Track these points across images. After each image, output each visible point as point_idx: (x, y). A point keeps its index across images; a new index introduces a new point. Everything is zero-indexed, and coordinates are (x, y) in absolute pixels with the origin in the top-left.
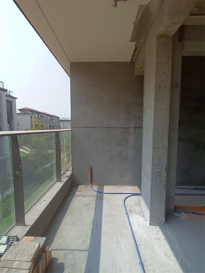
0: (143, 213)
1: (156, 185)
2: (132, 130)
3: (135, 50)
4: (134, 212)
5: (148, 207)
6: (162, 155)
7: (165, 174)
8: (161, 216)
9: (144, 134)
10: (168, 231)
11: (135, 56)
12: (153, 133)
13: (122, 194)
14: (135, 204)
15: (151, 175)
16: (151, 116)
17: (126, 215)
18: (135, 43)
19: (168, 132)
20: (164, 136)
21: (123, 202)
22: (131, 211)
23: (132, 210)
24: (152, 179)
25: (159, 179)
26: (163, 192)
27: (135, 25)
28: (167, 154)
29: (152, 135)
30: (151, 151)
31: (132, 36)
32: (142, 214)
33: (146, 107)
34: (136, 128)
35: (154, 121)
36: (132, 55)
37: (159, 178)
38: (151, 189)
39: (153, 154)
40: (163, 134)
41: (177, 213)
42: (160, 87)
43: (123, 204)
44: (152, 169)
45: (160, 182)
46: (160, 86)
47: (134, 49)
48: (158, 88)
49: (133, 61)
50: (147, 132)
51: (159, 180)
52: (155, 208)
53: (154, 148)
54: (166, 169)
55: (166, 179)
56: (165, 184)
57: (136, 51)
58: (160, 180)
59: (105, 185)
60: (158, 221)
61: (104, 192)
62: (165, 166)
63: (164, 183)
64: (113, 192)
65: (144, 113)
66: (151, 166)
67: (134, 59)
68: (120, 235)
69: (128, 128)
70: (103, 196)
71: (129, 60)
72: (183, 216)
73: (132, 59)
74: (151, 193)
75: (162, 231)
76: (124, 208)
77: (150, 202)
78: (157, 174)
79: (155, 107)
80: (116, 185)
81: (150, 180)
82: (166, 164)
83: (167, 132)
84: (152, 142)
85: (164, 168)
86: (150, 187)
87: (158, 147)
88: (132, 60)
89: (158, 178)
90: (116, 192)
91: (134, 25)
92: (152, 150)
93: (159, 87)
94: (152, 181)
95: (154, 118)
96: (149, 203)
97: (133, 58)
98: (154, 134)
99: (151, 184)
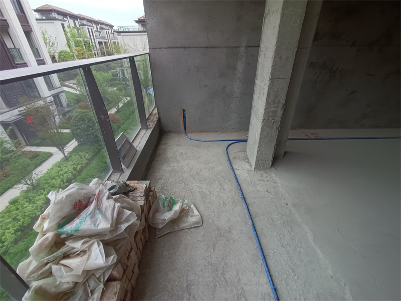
4: (238, 159)
5: (254, 151)
6: (281, 89)
7: (280, 113)
8: (268, 161)
9: (260, 58)
10: (273, 173)
12: (273, 56)
13: (224, 141)
14: (240, 151)
15: (263, 115)
19: (295, 54)
21: (225, 149)
22: (234, 158)
28: (288, 88)
29: (272, 60)
33: (269, 11)
34: (248, 47)
35: (278, 37)
37: (272, 118)
38: (261, 131)
39: (270, 87)
40: (288, 58)
43: (225, 152)
44: (265, 108)
45: (273, 123)
51: (272, 121)
52: (263, 153)
55: (280, 120)
59: (203, 131)
60: (264, 165)
62: (282, 103)
63: (277, 125)
64: (213, 140)
69: (237, 47)
70: (201, 144)
74: (260, 136)
75: (267, 174)
76: (226, 155)
77: (258, 146)
78: (271, 114)
79: (283, 11)
80: (216, 132)
81: (261, 121)
84: (271, 70)
85: (281, 106)
90: (217, 140)
92: (268, 82)
95: (279, 32)
98: (275, 59)
99: (262, 126)
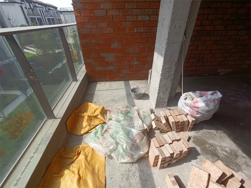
1: (164, 79)
6: (175, 51)
7: (174, 69)
8: (165, 102)
9: (158, 27)
12: (169, 25)
15: (161, 71)
20: (180, 29)
25: (168, 73)
26: (170, 84)
28: (180, 50)
29: (168, 29)
38: (160, 82)
39: (167, 50)
44: (163, 65)
45: (169, 76)
50: (162, 24)
53: (168, 44)
54: (175, 65)
55: (174, 74)
56: (172, 78)
62: (175, 62)
74: (159, 86)
77: (158, 92)
78: (167, 70)
83: (184, 23)
87: (173, 42)
92: (165, 46)
94: (161, 76)
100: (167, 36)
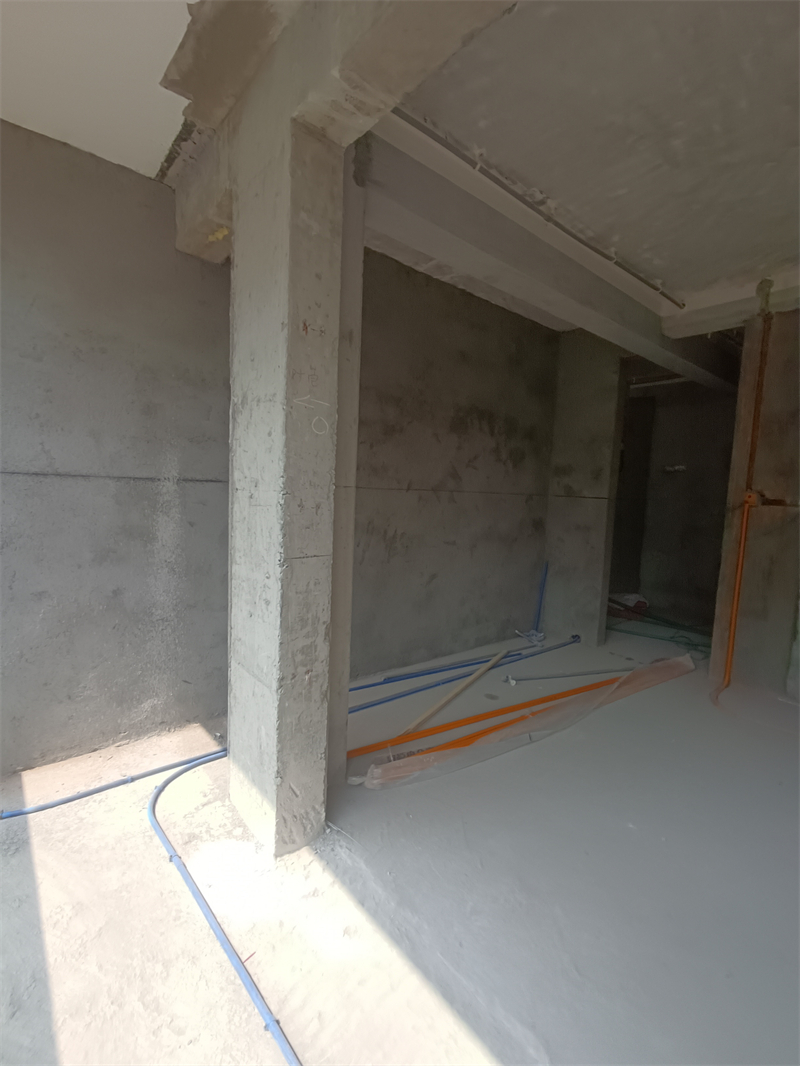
0: (241, 824)
1: (295, 699)
2: (168, 488)
3: (181, 132)
4: (205, 836)
5: (263, 791)
6: (315, 584)
7: (323, 650)
8: (314, 808)
9: (236, 506)
10: (338, 849)
11: (178, 162)
12: (282, 502)
13: (133, 780)
14: (205, 800)
15: (278, 665)
16: (270, 434)
17: (172, 868)
18: (185, 102)
19: (332, 497)
20: (319, 512)
21: (146, 813)
22: (192, 838)
23: (197, 831)
24: (281, 680)
25: (307, 672)
26: (319, 715)
27: (193, 22)
28: (330, 579)
29: (280, 512)
30: (277, 571)
31: (175, 61)
32: (238, 831)
33: (245, 397)
34: (187, 480)
35: (288, 457)
36: (167, 152)
37: (305, 669)
38: (280, 718)
39: (286, 583)
40: (318, 507)
41: (355, 775)
42: (305, 328)
43: (147, 823)
44: (281, 643)
45: (310, 683)
46: (305, 324)
47: (179, 128)
48: (300, 329)
49: (166, 181)
50: (251, 497)
51: (307, 677)
52: (294, 788)
53: (289, 561)
54: (327, 634)
55: (327, 669)
56: (325, 687)
57: (185, 140)
58: (310, 679)
59: (31, 768)
60: (305, 829)
61: (29, 806)
62: (324, 623)
63: (321, 686)
64: (83, 789)
65: (234, 419)
66: (277, 632)
67: (171, 172)
68: (159, 968)
69: (152, 480)
70: (25, 828)
71: (152, 172)
72: (374, 777)
73: (161, 170)
74: (279, 734)
75: (321, 857)
76: (157, 840)
77: (276, 768)
78: (299, 658)
79: (288, 399)
80: (95, 750)
81: (275, 685)
82: (326, 617)
83: (328, 497)
84: (280, 537)
85: (322, 629)
86: (274, 713)
87: (302, 555)
88: (163, 173)
89: (301, 670)
90: (104, 783)
91: (190, 18)
92: (280, 570)
93: (302, 325)
94: (281, 687)
95: (287, 445)
96: (273, 776)
97: (168, 168)
98: (286, 508)
99: (280, 700)
100: (277, 536)
